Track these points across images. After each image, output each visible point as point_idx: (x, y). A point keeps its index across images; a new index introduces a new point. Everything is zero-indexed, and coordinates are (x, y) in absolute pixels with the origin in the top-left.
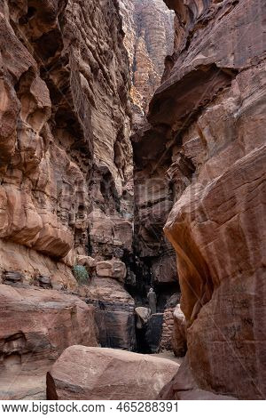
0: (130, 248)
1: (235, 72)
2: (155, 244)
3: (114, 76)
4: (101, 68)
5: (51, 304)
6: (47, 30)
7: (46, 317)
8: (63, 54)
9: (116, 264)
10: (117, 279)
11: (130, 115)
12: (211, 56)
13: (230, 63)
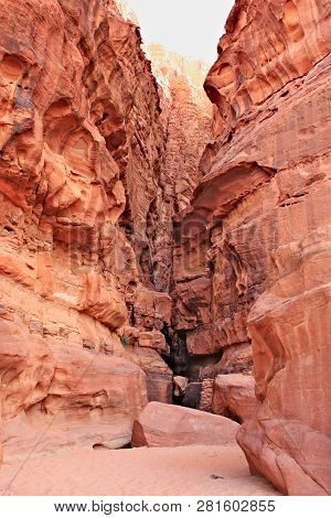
0: (168, 321)
2: (192, 318)
3: (150, 150)
4: (139, 142)
5: (122, 370)
6: (115, 130)
8: (124, 148)
9: (157, 336)
10: (156, 349)
11: (163, 188)
12: (253, 156)
13: (270, 163)
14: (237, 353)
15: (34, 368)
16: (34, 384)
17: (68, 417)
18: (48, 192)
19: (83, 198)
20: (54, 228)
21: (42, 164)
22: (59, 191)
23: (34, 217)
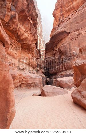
1: (70, 33)
5: (38, 77)
7: (37, 79)
9: (43, 69)
10: (43, 73)
12: (65, 29)
13: (69, 31)
14: (61, 73)
15: (18, 78)
16: (18, 81)
17: (26, 88)
18: (20, 35)
19: (28, 37)
20: (22, 45)
21: (18, 27)
22: (23, 35)
23: (17, 41)
